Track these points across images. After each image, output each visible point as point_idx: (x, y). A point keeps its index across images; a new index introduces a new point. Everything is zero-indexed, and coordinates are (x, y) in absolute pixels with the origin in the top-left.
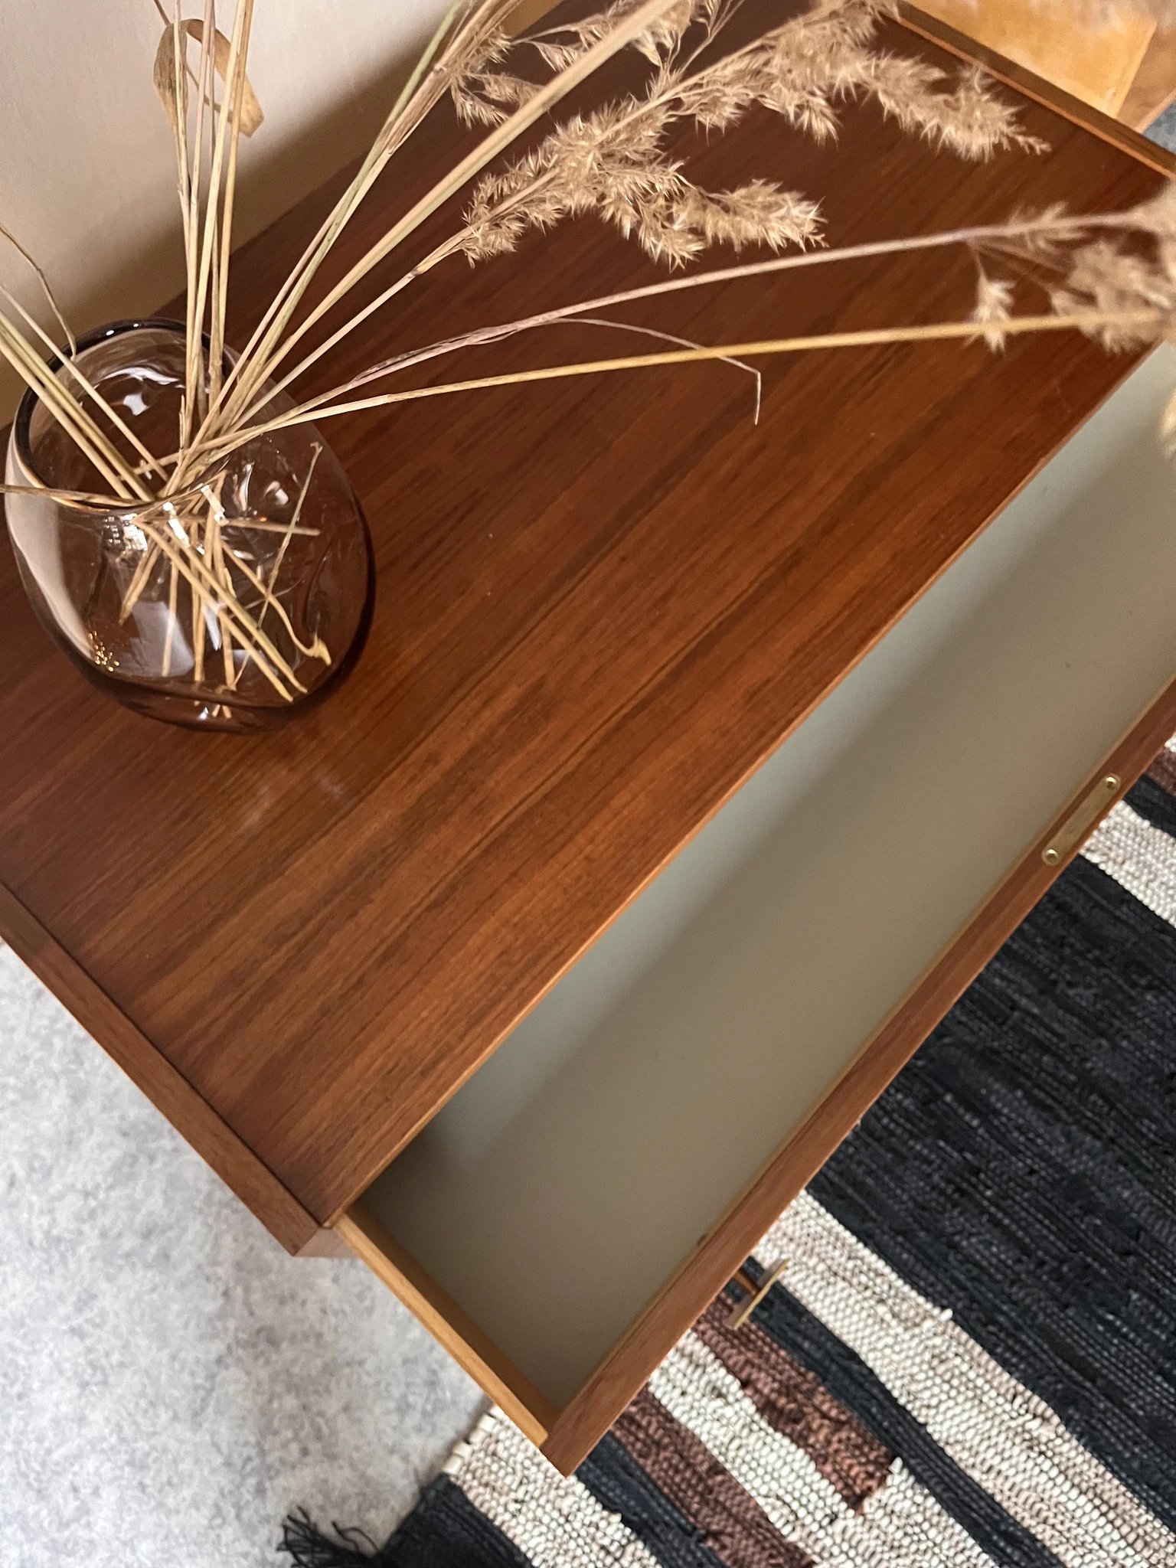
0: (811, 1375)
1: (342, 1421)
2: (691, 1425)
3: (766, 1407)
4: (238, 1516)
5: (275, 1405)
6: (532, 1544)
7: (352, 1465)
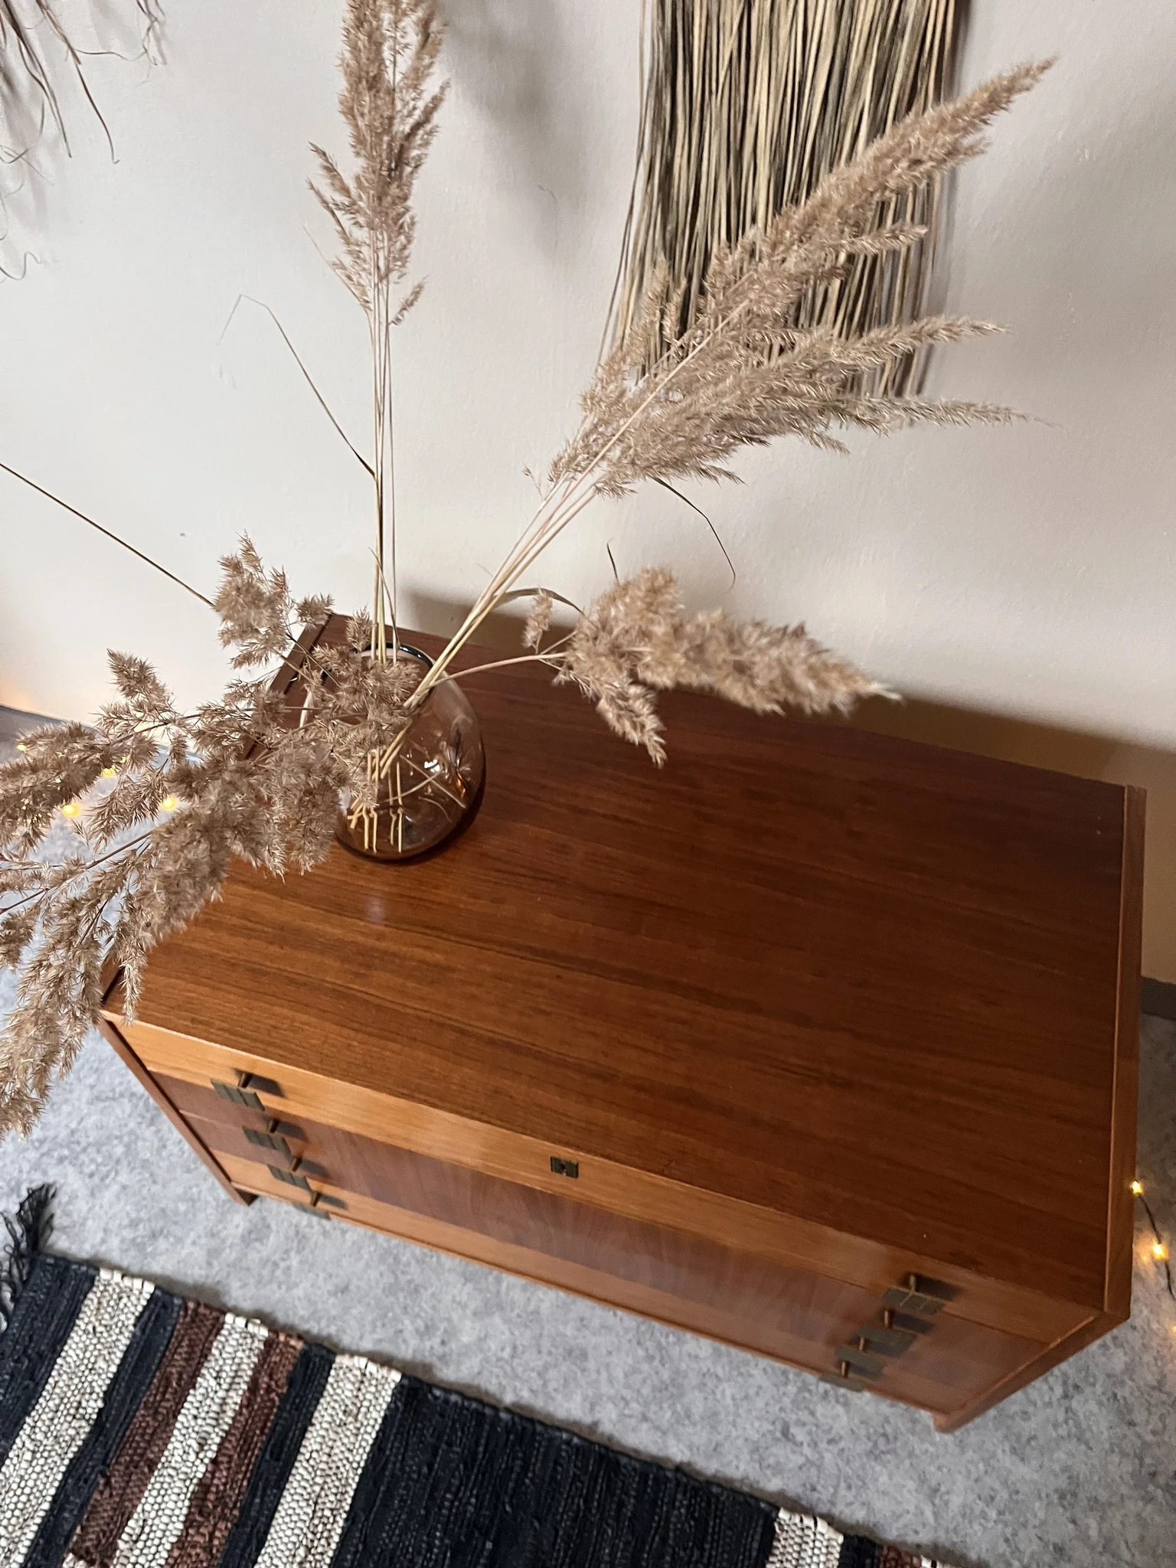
0: (236, 1512)
1: (115, 1188)
2: (176, 1432)
3: (204, 1486)
4: (43, 1155)
5: (115, 1142)
6: (71, 1352)
7: (90, 1209)
